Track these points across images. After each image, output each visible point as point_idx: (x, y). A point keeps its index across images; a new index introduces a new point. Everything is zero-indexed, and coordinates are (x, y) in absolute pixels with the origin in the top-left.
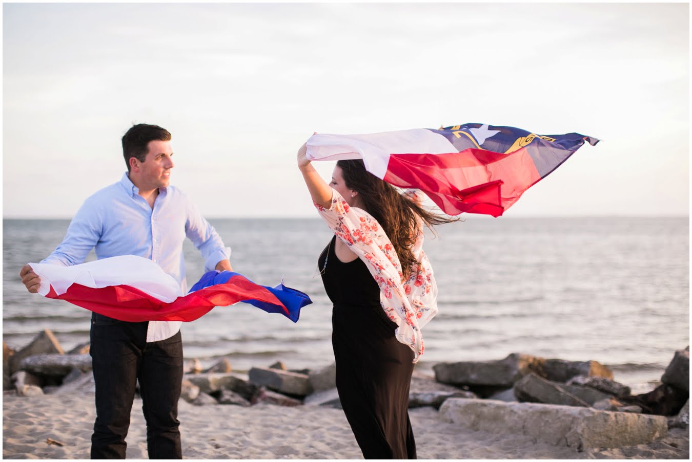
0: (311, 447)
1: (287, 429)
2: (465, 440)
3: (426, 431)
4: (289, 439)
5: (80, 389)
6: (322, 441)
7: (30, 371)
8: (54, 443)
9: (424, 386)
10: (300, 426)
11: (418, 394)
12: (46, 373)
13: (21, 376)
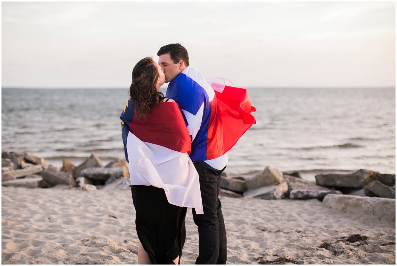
0: (254, 220)
1: (238, 210)
2: (339, 218)
3: (316, 212)
4: (240, 216)
5: (117, 187)
6: (260, 217)
7: (86, 177)
8: (113, 216)
9: (311, 187)
10: (245, 209)
11: (310, 192)
12: (95, 178)
13: (82, 180)
